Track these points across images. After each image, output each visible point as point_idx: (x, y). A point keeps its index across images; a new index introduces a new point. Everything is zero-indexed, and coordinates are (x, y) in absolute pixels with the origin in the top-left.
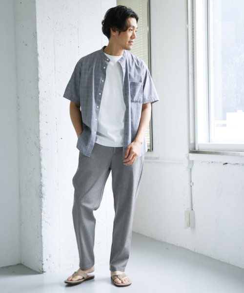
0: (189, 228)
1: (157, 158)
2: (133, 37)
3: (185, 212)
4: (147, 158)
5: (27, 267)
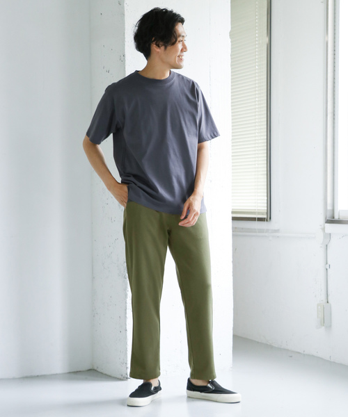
0: (323, 328)
1: (277, 231)
2: (184, 49)
3: (318, 305)
4: (261, 231)
5: (102, 373)
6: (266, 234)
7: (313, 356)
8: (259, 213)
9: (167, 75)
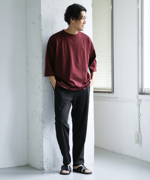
0: (138, 144)
1: (117, 98)
2: (85, 23)
3: (135, 133)
4: (109, 98)
5: (32, 167)
6: (112, 99)
7: (133, 157)
8: (108, 89)
9: (77, 33)
